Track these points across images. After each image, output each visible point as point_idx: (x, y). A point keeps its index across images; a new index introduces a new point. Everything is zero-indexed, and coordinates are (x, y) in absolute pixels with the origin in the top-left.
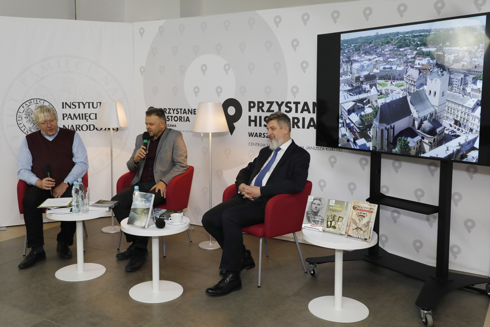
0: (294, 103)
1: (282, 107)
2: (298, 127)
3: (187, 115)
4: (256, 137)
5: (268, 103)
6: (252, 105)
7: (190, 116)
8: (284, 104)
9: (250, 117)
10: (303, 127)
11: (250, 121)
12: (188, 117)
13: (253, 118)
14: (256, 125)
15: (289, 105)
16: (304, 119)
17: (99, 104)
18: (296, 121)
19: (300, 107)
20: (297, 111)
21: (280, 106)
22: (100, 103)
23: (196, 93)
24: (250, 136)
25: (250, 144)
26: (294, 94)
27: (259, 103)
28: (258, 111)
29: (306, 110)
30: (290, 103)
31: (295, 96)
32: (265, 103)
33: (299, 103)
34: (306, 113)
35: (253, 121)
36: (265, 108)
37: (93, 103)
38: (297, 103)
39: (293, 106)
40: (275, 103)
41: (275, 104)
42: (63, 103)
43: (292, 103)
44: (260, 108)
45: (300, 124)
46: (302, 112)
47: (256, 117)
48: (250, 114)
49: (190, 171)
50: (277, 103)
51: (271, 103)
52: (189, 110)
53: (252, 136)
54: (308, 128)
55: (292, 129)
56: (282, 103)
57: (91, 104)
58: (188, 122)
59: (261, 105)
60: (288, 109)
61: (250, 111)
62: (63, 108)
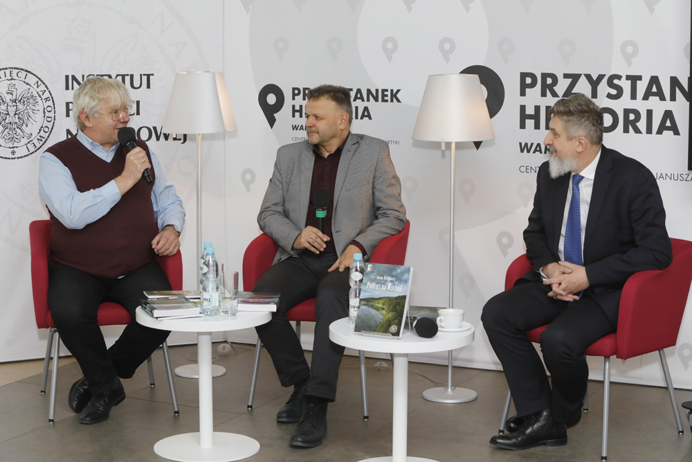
0: (628, 78)
1: (599, 88)
2: (637, 131)
3: (366, 104)
4: (538, 153)
5: (566, 76)
6: (529, 80)
7: (372, 105)
8: (605, 80)
9: (523, 108)
10: (649, 131)
12: (366, 109)
14: (537, 126)
15: (616, 81)
16: (650, 113)
17: (145, 78)
18: (632, 117)
19: (642, 87)
20: (634, 96)
21: (594, 83)
22: (148, 76)
23: (389, 54)
24: (522, 151)
25: (523, 169)
26: (628, 58)
27: (544, 76)
28: (544, 94)
30: (619, 77)
31: (629, 64)
32: (560, 77)
33: (640, 78)
34: (654, 100)
35: (530, 117)
36: (561, 88)
37: (132, 76)
38: (634, 79)
39: (626, 85)
40: (583, 77)
41: (583, 80)
42: (67, 77)
43: (624, 78)
44: (548, 89)
45: (642, 124)
46: (646, 98)
47: (537, 108)
48: (523, 100)
50: (588, 77)
51: (575, 78)
52: (369, 92)
53: (528, 151)
54: (660, 132)
56: (601, 77)
57: (128, 79)
58: (366, 119)
59: (549, 81)
60: (614, 92)
61: (523, 93)
62: (67, 88)
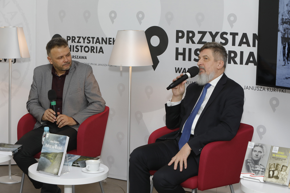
0: (231, 34)
1: (216, 39)
2: (235, 63)
3: (101, 45)
5: (199, 32)
6: (180, 34)
7: (104, 46)
8: (219, 35)
9: (177, 49)
10: (241, 63)
11: (178, 54)
12: (101, 48)
13: (181, 51)
14: (184, 59)
15: (225, 36)
16: (242, 53)
18: (233, 55)
19: (238, 39)
20: (234, 44)
21: (214, 37)
23: (112, 19)
24: (176, 72)
26: (231, 23)
27: (188, 32)
28: (188, 42)
29: (244, 43)
30: (226, 34)
31: (232, 26)
32: (196, 33)
33: (237, 34)
34: (244, 46)
35: (181, 54)
36: (196, 39)
38: (234, 35)
39: (230, 38)
40: (208, 34)
43: (229, 34)
44: (190, 40)
45: (238, 59)
46: (240, 45)
47: (184, 49)
48: (177, 45)
49: (105, 113)
50: (211, 33)
51: (204, 33)
52: (103, 39)
53: (180, 72)
54: (247, 64)
55: (228, 65)
56: (217, 33)
58: (101, 53)
59: (191, 35)
60: (224, 41)
61: (177, 41)
